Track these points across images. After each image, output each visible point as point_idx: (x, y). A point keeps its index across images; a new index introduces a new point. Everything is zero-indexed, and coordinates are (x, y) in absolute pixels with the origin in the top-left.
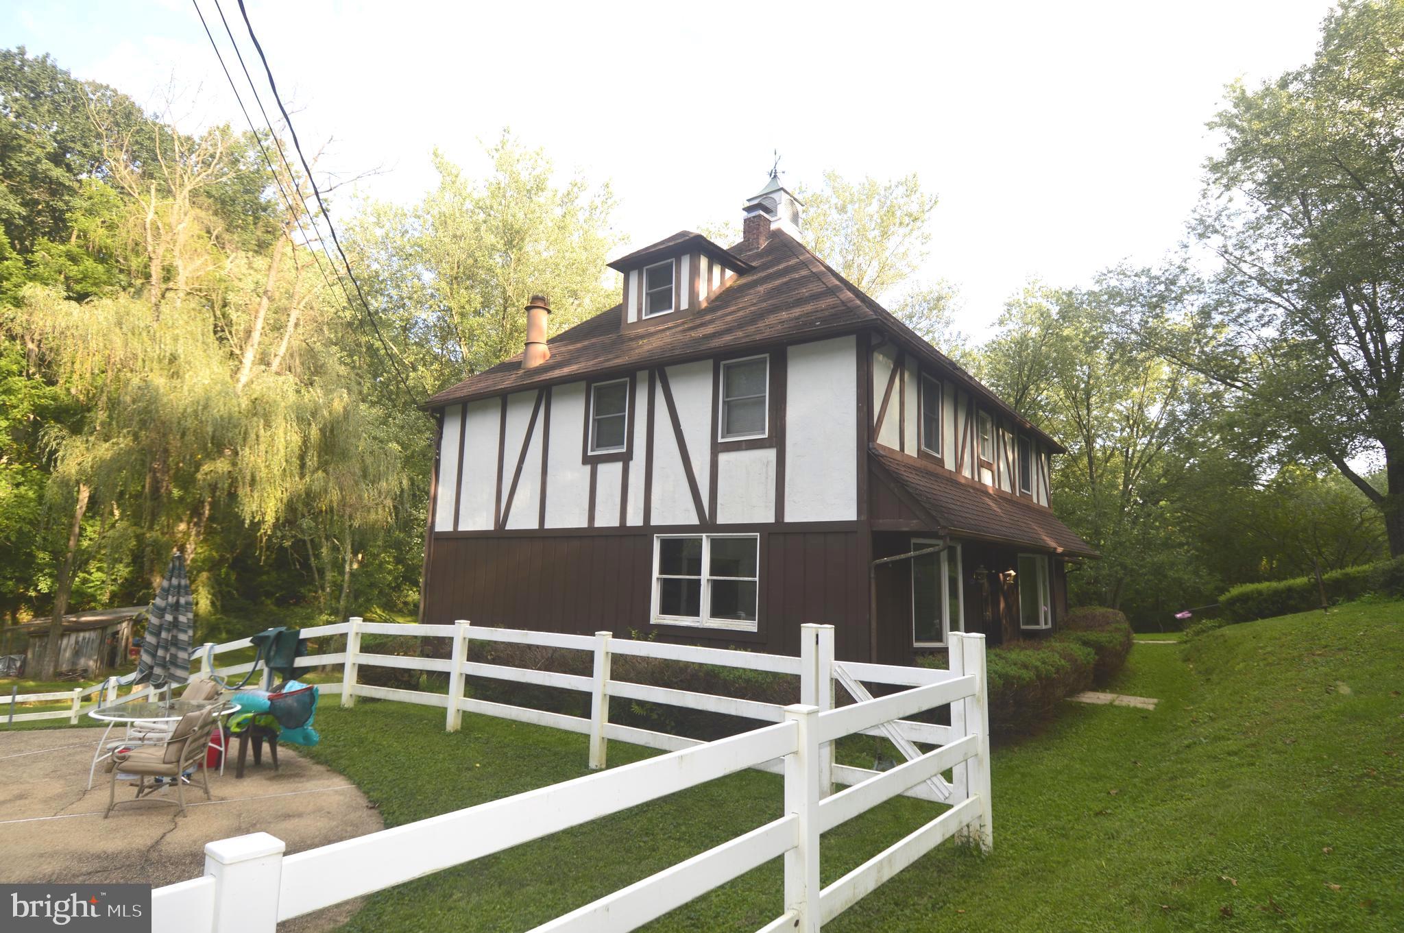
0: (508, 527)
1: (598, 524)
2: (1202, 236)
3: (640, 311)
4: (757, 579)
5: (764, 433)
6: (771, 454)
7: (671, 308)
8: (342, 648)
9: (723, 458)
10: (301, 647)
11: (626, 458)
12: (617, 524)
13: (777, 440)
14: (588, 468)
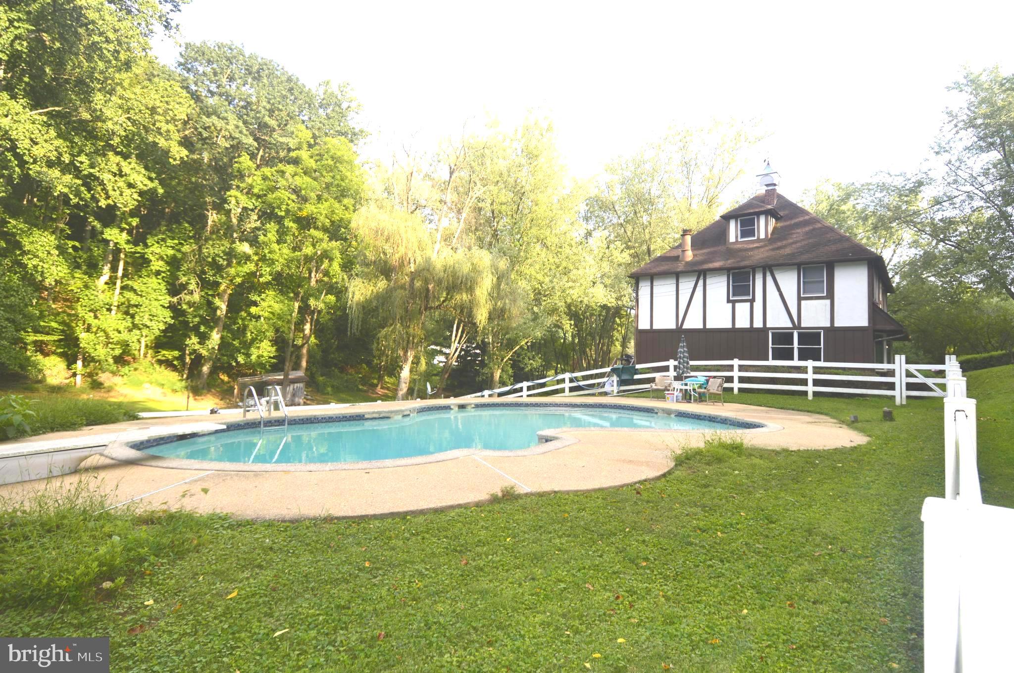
0: (684, 327)
1: (738, 326)
2: (937, 153)
3: (737, 237)
4: (822, 346)
5: (824, 293)
6: (828, 302)
7: (754, 236)
8: (668, 370)
9: (803, 302)
10: (637, 372)
11: (752, 301)
12: (749, 326)
13: (830, 296)
14: (730, 305)
